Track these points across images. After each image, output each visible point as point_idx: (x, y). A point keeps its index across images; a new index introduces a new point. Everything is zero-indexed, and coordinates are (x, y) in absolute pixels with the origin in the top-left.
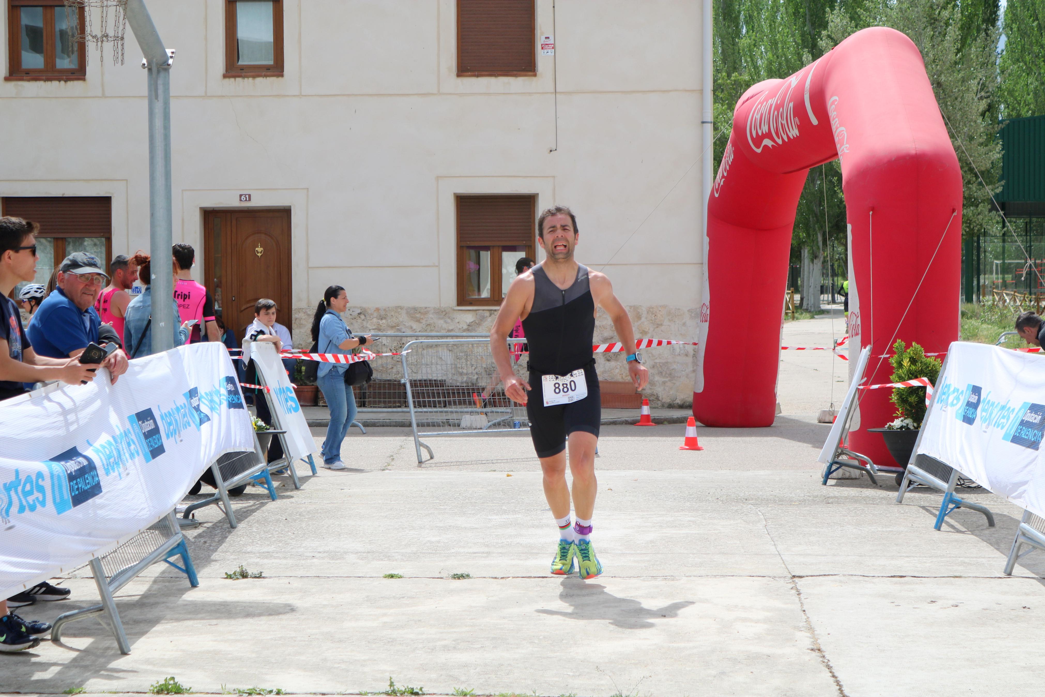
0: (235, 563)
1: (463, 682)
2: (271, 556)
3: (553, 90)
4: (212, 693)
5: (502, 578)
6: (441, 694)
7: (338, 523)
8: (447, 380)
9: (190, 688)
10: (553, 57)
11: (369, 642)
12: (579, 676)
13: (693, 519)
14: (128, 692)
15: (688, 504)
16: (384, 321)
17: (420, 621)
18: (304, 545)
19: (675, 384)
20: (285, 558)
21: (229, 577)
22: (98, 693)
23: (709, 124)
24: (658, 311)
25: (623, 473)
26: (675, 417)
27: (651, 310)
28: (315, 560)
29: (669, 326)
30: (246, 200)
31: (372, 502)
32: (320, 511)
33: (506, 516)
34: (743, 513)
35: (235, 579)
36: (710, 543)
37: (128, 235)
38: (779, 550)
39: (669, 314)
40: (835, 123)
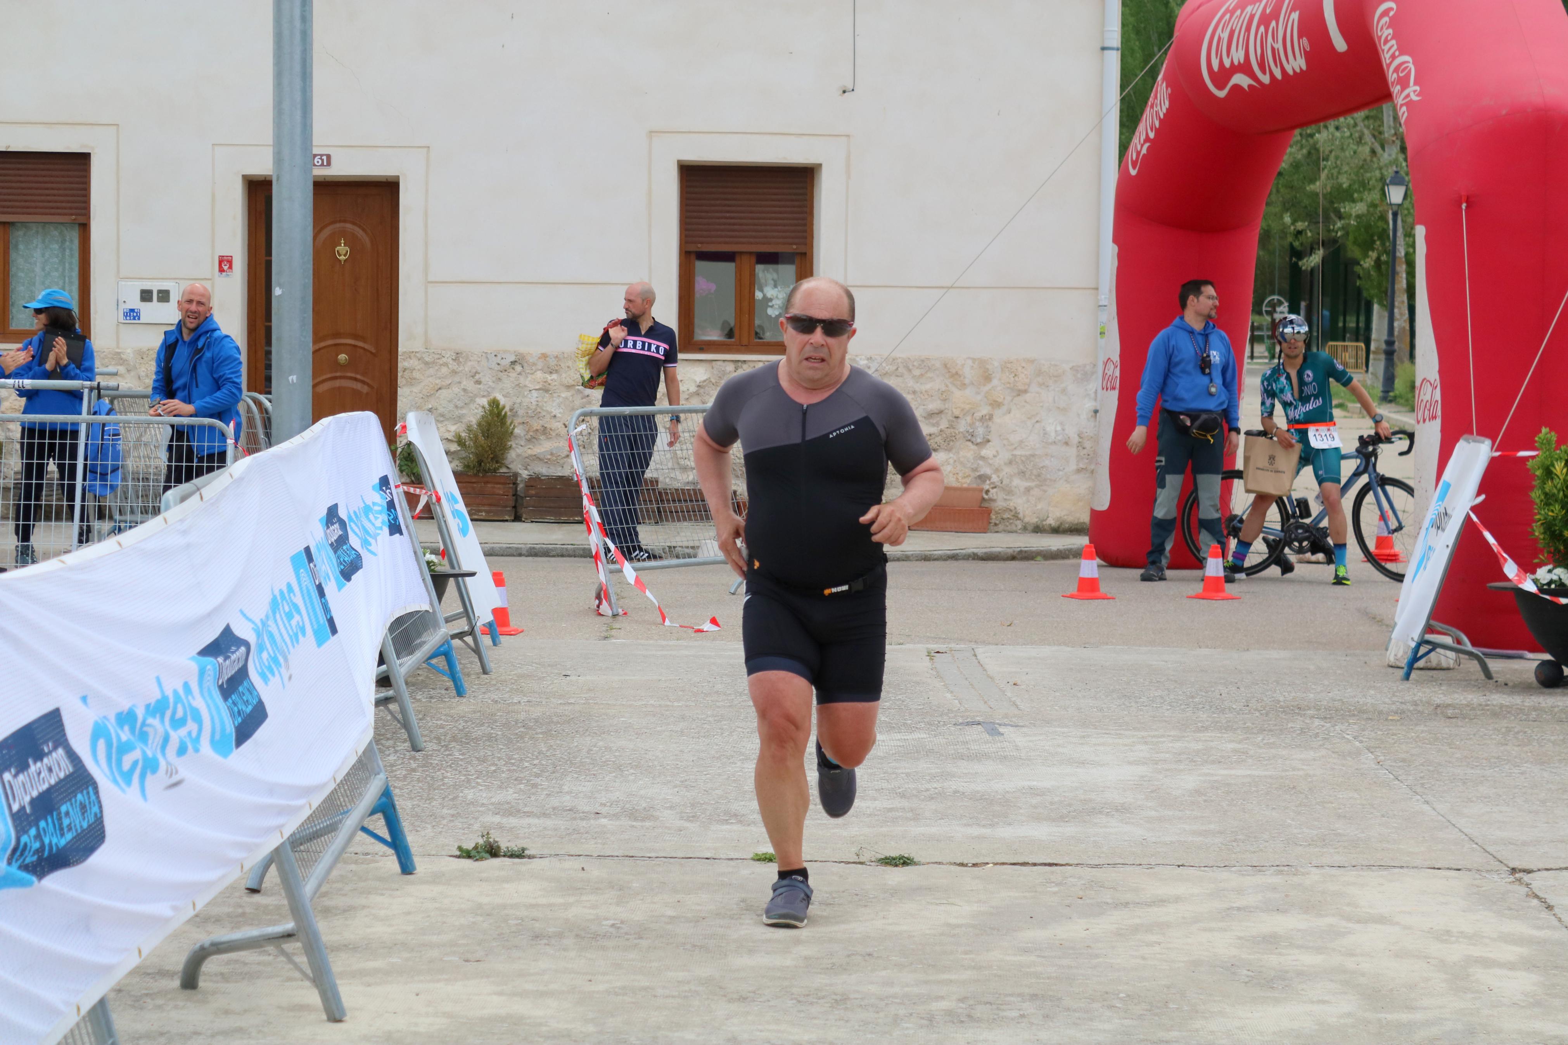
0: (461, 826)
2: (519, 811)
5: (974, 865)
7: (601, 744)
8: (661, 479)
11: (799, 1002)
13: (1236, 746)
15: (1203, 716)
16: (554, 376)
17: (869, 954)
18: (566, 788)
19: (1045, 491)
20: (545, 815)
21: (466, 854)
23: (1114, 52)
24: (1020, 369)
25: (1033, 651)
26: (1054, 548)
27: (1009, 365)
28: (604, 821)
29: (1038, 393)
30: (322, 165)
31: (640, 703)
32: (555, 719)
33: (898, 736)
34: (1317, 735)
35: (477, 860)
36: (1307, 797)
37: (118, 220)
38: (1442, 813)
39: (1039, 373)
40: (1388, 50)
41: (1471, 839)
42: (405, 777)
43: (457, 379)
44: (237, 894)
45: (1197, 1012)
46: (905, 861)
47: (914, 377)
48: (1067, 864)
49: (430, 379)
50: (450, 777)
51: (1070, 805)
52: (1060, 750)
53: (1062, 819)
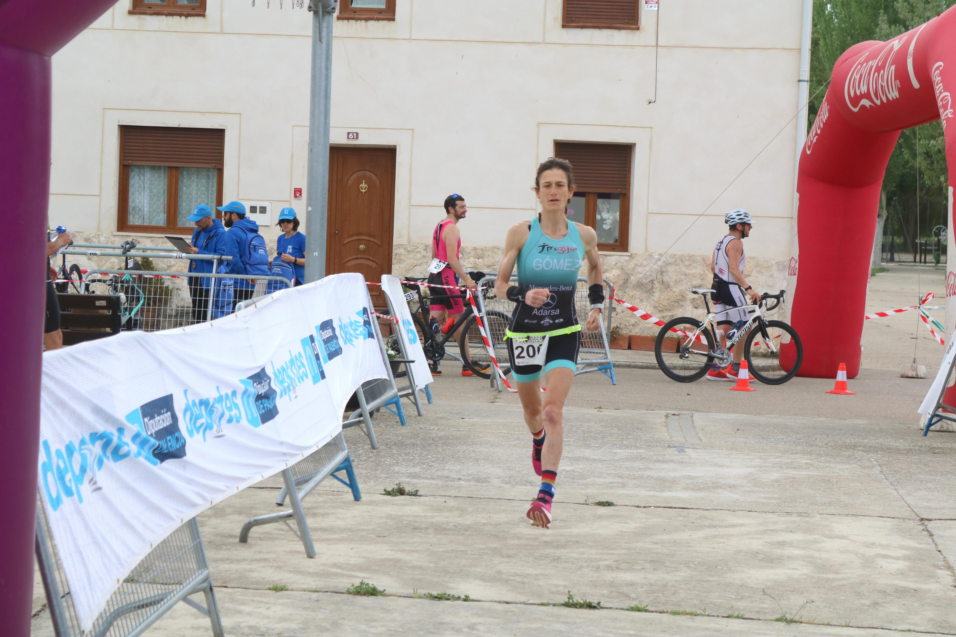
0: (388, 481)
1: (634, 599)
2: (420, 477)
3: (654, 44)
4: (405, 597)
5: (644, 507)
6: (617, 608)
7: (471, 449)
9: (385, 590)
10: (657, 12)
11: (536, 559)
12: (741, 599)
13: (809, 461)
14: (327, 592)
15: (799, 448)
16: (481, 260)
17: (577, 542)
18: (447, 468)
20: (433, 479)
21: (388, 493)
22: (299, 591)
25: (725, 416)
28: (462, 482)
29: (757, 277)
30: (353, 138)
31: (497, 432)
32: (450, 437)
33: (630, 451)
34: (856, 458)
35: (393, 496)
36: (833, 485)
37: (239, 167)
38: (901, 494)
39: (757, 265)
40: (938, 88)
41: (909, 506)
42: (365, 460)
43: (425, 261)
44: (272, 506)
45: (730, 570)
46: (609, 504)
47: (685, 266)
48: (692, 509)
49: (411, 260)
50: (388, 461)
51: (706, 484)
52: (713, 460)
53: (700, 490)
